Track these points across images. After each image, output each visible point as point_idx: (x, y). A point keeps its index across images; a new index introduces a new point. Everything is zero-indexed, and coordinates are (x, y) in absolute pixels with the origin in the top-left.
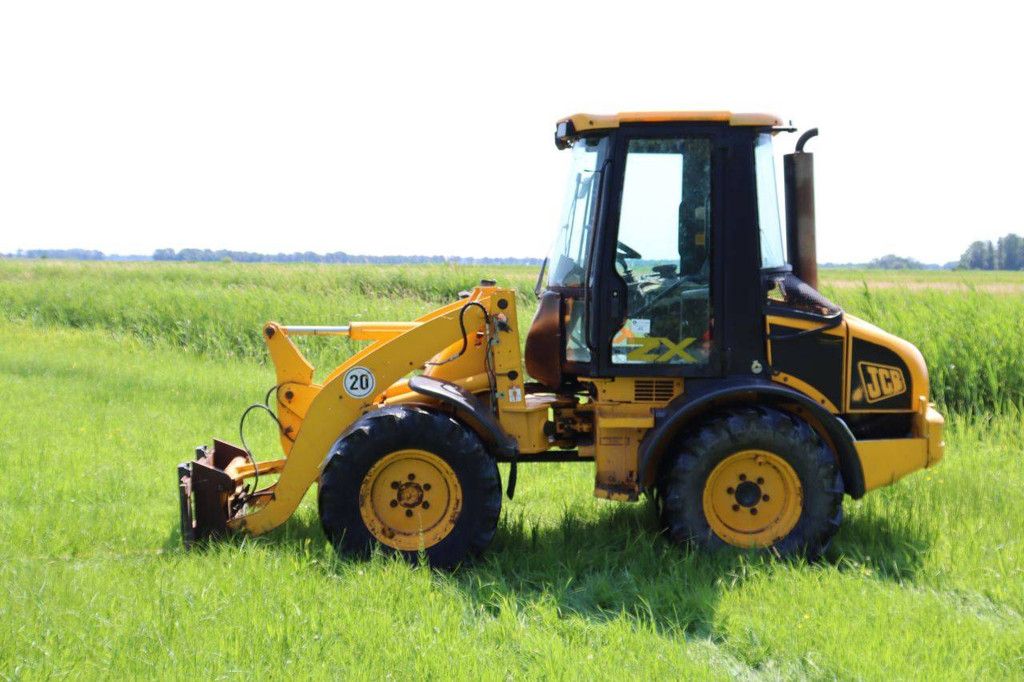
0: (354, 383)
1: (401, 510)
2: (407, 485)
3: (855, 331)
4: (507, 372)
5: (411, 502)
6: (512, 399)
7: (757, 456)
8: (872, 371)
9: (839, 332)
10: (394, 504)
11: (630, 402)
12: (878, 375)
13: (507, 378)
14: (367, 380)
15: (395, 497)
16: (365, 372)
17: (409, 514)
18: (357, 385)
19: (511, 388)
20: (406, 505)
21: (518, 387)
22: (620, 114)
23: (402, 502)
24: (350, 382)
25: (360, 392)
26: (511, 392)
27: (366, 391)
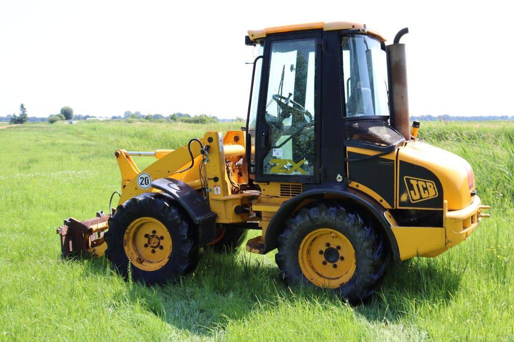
0: (142, 181)
1: (150, 249)
2: (153, 236)
3: (402, 156)
4: (213, 177)
5: (154, 245)
6: (216, 193)
7: (331, 232)
8: (414, 182)
9: (391, 157)
10: (146, 246)
11: (278, 197)
12: (418, 185)
13: (213, 181)
14: (148, 180)
15: (147, 242)
16: (147, 176)
17: (153, 252)
18: (144, 182)
19: (215, 186)
20: (152, 247)
21: (219, 186)
22: (266, 29)
23: (150, 245)
24: (140, 181)
25: (145, 186)
26: (215, 188)
27: (147, 186)
